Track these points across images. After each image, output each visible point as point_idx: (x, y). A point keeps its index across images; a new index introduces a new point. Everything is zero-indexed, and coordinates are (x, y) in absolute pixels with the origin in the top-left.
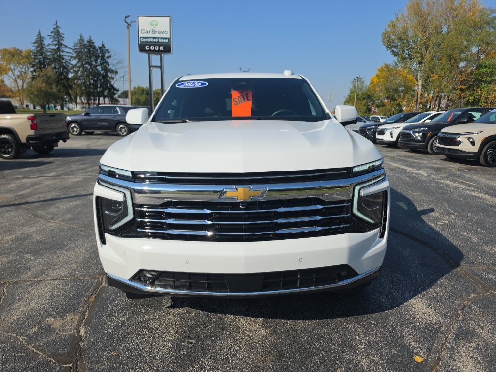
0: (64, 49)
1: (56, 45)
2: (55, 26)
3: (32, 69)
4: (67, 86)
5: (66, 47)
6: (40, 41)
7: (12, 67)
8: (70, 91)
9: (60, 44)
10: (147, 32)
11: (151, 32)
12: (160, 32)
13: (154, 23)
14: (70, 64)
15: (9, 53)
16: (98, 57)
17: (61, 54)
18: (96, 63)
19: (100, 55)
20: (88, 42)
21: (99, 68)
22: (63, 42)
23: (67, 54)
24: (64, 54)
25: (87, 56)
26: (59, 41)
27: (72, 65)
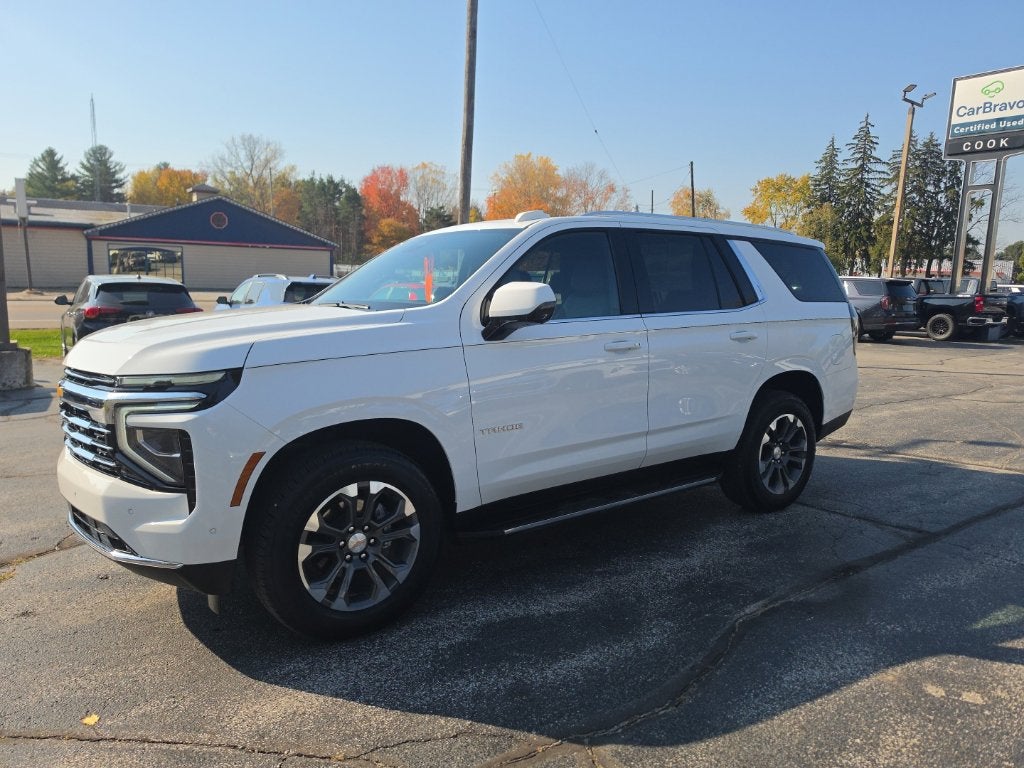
0: (873, 167)
1: (857, 160)
2: (864, 124)
3: (806, 210)
4: (865, 239)
5: (878, 161)
6: (830, 159)
7: (773, 210)
8: (870, 248)
9: (866, 157)
10: (972, 112)
11: (981, 110)
12: (1004, 107)
13: (992, 88)
14: (880, 194)
15: (773, 185)
16: (943, 173)
17: (866, 176)
18: (937, 186)
19: (949, 169)
20: (926, 145)
21: (942, 197)
22: (874, 154)
23: (878, 176)
24: (871, 176)
25: (918, 175)
26: (865, 153)
27: (884, 195)
